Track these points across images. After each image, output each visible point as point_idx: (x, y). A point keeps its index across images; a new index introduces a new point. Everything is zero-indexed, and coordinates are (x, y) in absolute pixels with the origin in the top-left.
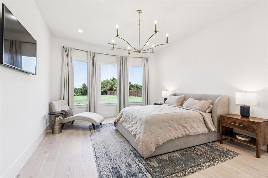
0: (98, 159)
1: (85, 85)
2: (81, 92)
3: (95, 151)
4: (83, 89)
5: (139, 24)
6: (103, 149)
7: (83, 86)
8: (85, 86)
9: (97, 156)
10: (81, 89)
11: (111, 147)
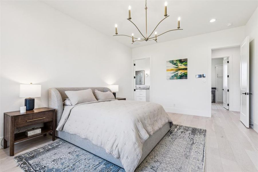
0: (203, 144)
3: (204, 151)
6: (193, 149)
9: (203, 146)
11: (183, 147)
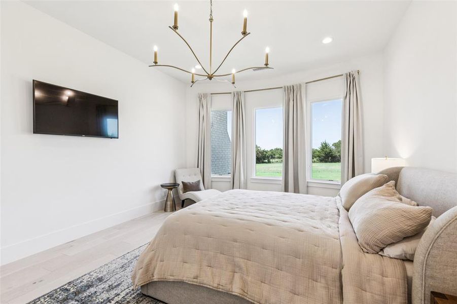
1: (325, 144)
2: (319, 157)
4: (323, 150)
5: (211, 20)
7: (323, 146)
8: (326, 146)
10: (319, 152)
